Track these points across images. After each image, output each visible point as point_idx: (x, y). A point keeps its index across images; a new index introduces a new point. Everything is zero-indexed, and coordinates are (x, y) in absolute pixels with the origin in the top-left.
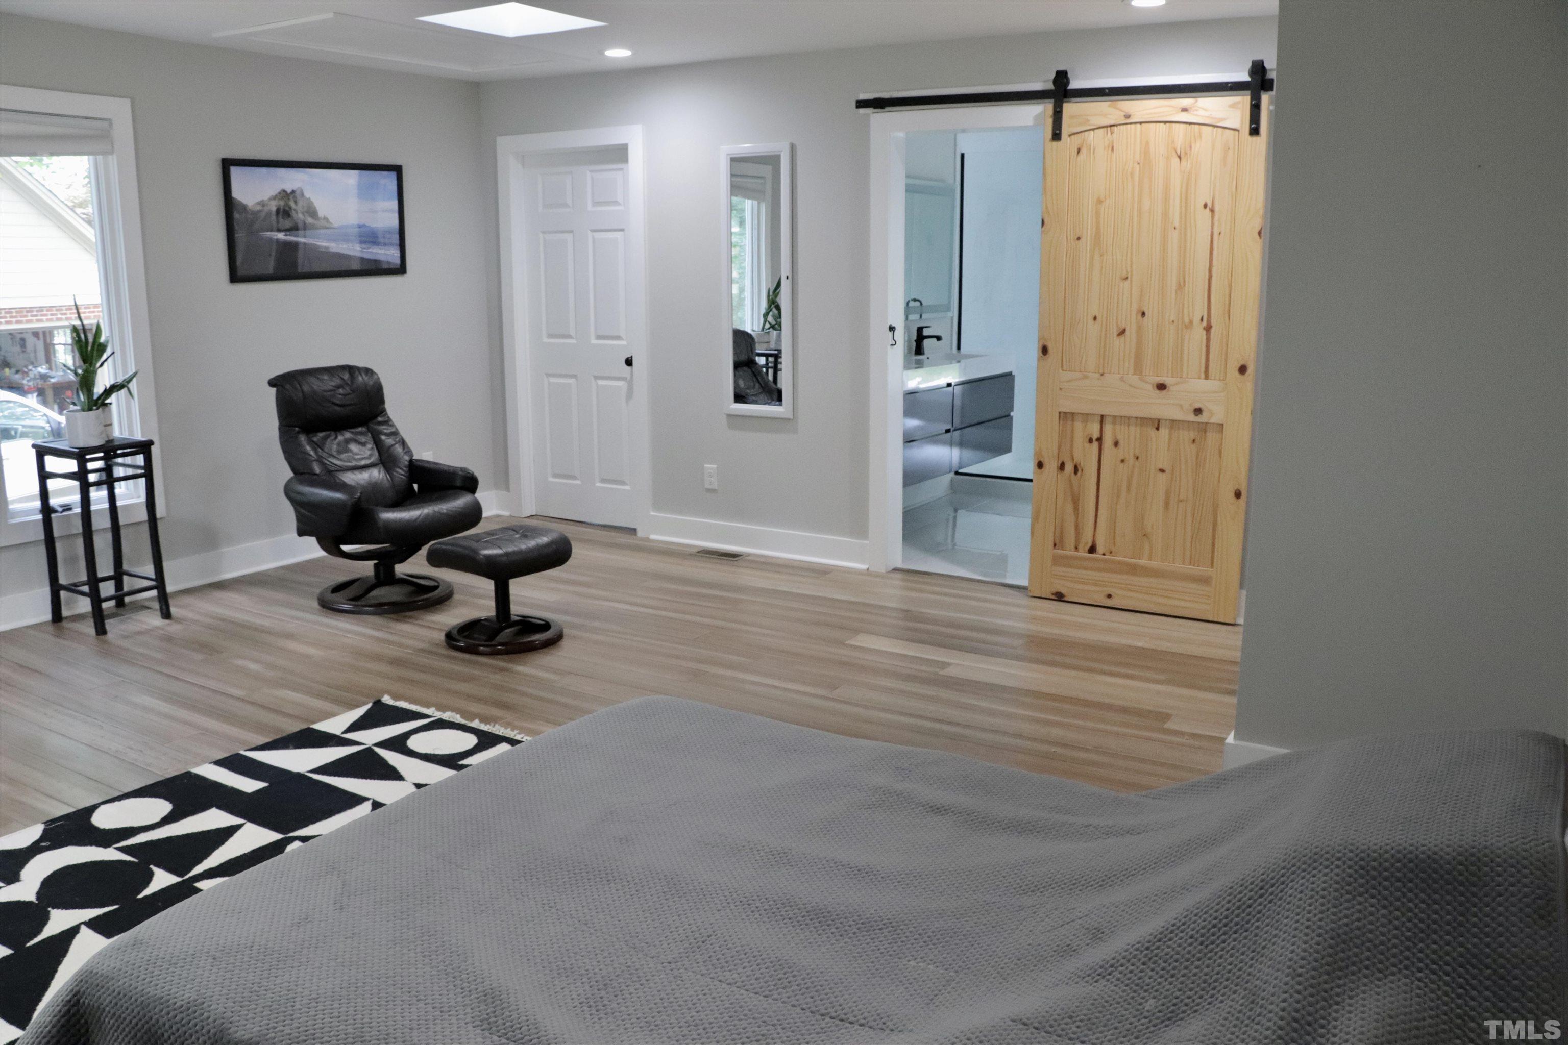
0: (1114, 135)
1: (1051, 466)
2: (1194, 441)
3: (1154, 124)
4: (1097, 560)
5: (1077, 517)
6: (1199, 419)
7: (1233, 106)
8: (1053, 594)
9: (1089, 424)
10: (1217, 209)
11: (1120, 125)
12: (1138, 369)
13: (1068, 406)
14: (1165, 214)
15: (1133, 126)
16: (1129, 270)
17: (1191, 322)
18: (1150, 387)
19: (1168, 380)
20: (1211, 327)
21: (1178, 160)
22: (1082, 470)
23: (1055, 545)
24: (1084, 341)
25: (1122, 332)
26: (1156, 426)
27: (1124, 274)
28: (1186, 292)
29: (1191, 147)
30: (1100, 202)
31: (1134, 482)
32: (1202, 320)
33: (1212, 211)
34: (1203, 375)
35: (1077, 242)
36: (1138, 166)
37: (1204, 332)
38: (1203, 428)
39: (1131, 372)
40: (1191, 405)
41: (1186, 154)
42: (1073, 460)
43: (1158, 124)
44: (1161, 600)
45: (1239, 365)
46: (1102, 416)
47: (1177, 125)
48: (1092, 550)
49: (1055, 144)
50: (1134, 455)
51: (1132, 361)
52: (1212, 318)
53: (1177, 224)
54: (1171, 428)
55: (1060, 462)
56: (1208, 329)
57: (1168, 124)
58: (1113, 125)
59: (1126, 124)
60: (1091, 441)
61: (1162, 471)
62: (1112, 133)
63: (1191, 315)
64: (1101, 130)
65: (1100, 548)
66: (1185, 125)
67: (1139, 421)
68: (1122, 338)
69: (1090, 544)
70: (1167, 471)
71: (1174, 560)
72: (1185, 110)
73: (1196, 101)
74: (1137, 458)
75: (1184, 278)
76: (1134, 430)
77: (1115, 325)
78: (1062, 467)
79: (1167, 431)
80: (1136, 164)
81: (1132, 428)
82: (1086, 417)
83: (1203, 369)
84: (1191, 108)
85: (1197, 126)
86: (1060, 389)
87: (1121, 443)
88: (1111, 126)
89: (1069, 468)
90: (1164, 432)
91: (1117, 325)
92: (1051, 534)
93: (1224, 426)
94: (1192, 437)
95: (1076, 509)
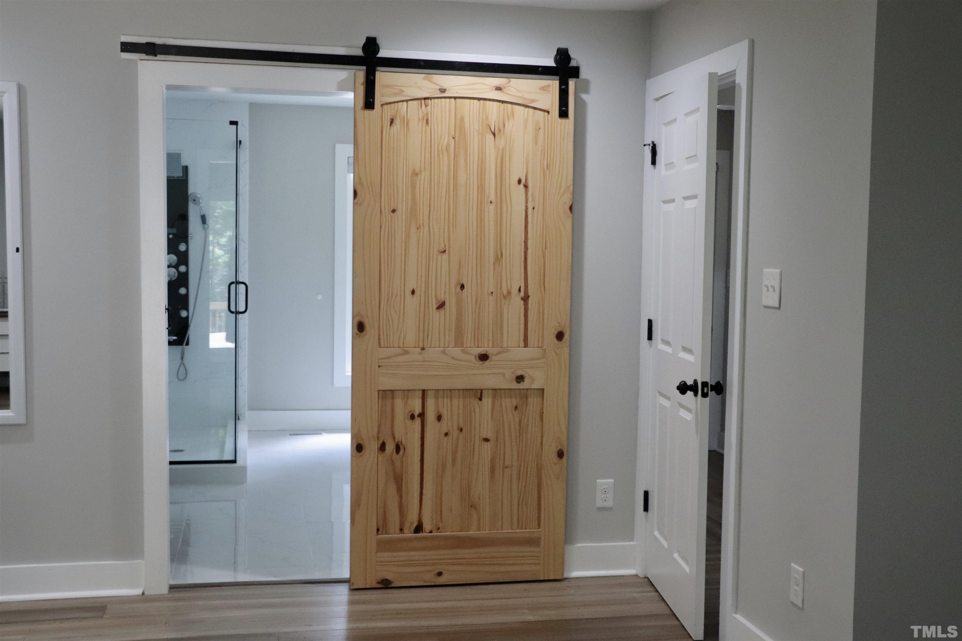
0: (429, 108)
1: (372, 448)
2: (516, 407)
3: (469, 100)
4: (426, 538)
5: (401, 497)
6: (523, 386)
7: (544, 88)
8: (379, 583)
9: (410, 401)
10: (530, 185)
11: (434, 98)
12: (459, 341)
13: (387, 383)
14: (481, 188)
15: (447, 100)
16: (447, 244)
17: (509, 293)
18: (473, 359)
19: (490, 350)
20: (529, 297)
21: (492, 136)
22: (405, 449)
23: (378, 530)
24: (402, 316)
25: (441, 306)
26: (479, 396)
27: (442, 248)
28: (504, 264)
29: (504, 125)
30: (415, 174)
31: (459, 455)
32: (520, 290)
33: (526, 186)
34: (522, 344)
35: (392, 214)
36: (453, 140)
37: (522, 302)
38: (525, 395)
39: (452, 344)
40: (512, 373)
41: (500, 130)
42: (394, 438)
43: (472, 101)
44: (496, 568)
45: (556, 332)
46: (424, 391)
47: (491, 103)
48: (419, 529)
49: (367, 112)
50: (458, 427)
51: (453, 334)
52: (529, 288)
53: (492, 197)
54: (494, 397)
55: (380, 442)
56: (526, 299)
57: (482, 102)
58: (428, 98)
59: (441, 98)
60: (412, 417)
61: (486, 440)
62: (426, 106)
63: (509, 286)
64: (415, 102)
65: (427, 526)
66: (498, 103)
67: (461, 392)
68: (442, 311)
69: (415, 524)
70: (491, 440)
71: (502, 527)
72: (498, 89)
73: (510, 81)
74: (461, 430)
75: (501, 250)
76: (457, 403)
77: (434, 297)
78: (382, 447)
79: (490, 400)
80: (451, 138)
81: (455, 401)
82: (407, 393)
83: (522, 338)
84: (504, 87)
85: (509, 105)
86: (379, 366)
87: (445, 417)
88: (425, 99)
89: (390, 447)
90: (487, 401)
91: (436, 299)
92: (374, 521)
93: (545, 390)
94: (515, 404)
95: (399, 489)
